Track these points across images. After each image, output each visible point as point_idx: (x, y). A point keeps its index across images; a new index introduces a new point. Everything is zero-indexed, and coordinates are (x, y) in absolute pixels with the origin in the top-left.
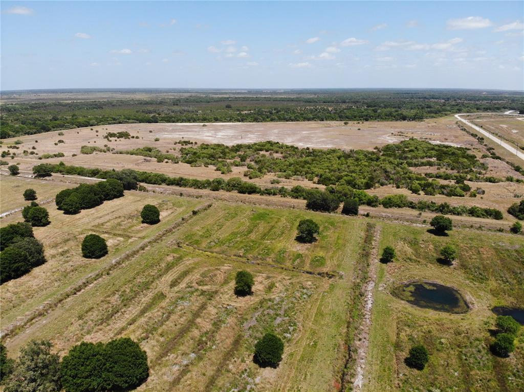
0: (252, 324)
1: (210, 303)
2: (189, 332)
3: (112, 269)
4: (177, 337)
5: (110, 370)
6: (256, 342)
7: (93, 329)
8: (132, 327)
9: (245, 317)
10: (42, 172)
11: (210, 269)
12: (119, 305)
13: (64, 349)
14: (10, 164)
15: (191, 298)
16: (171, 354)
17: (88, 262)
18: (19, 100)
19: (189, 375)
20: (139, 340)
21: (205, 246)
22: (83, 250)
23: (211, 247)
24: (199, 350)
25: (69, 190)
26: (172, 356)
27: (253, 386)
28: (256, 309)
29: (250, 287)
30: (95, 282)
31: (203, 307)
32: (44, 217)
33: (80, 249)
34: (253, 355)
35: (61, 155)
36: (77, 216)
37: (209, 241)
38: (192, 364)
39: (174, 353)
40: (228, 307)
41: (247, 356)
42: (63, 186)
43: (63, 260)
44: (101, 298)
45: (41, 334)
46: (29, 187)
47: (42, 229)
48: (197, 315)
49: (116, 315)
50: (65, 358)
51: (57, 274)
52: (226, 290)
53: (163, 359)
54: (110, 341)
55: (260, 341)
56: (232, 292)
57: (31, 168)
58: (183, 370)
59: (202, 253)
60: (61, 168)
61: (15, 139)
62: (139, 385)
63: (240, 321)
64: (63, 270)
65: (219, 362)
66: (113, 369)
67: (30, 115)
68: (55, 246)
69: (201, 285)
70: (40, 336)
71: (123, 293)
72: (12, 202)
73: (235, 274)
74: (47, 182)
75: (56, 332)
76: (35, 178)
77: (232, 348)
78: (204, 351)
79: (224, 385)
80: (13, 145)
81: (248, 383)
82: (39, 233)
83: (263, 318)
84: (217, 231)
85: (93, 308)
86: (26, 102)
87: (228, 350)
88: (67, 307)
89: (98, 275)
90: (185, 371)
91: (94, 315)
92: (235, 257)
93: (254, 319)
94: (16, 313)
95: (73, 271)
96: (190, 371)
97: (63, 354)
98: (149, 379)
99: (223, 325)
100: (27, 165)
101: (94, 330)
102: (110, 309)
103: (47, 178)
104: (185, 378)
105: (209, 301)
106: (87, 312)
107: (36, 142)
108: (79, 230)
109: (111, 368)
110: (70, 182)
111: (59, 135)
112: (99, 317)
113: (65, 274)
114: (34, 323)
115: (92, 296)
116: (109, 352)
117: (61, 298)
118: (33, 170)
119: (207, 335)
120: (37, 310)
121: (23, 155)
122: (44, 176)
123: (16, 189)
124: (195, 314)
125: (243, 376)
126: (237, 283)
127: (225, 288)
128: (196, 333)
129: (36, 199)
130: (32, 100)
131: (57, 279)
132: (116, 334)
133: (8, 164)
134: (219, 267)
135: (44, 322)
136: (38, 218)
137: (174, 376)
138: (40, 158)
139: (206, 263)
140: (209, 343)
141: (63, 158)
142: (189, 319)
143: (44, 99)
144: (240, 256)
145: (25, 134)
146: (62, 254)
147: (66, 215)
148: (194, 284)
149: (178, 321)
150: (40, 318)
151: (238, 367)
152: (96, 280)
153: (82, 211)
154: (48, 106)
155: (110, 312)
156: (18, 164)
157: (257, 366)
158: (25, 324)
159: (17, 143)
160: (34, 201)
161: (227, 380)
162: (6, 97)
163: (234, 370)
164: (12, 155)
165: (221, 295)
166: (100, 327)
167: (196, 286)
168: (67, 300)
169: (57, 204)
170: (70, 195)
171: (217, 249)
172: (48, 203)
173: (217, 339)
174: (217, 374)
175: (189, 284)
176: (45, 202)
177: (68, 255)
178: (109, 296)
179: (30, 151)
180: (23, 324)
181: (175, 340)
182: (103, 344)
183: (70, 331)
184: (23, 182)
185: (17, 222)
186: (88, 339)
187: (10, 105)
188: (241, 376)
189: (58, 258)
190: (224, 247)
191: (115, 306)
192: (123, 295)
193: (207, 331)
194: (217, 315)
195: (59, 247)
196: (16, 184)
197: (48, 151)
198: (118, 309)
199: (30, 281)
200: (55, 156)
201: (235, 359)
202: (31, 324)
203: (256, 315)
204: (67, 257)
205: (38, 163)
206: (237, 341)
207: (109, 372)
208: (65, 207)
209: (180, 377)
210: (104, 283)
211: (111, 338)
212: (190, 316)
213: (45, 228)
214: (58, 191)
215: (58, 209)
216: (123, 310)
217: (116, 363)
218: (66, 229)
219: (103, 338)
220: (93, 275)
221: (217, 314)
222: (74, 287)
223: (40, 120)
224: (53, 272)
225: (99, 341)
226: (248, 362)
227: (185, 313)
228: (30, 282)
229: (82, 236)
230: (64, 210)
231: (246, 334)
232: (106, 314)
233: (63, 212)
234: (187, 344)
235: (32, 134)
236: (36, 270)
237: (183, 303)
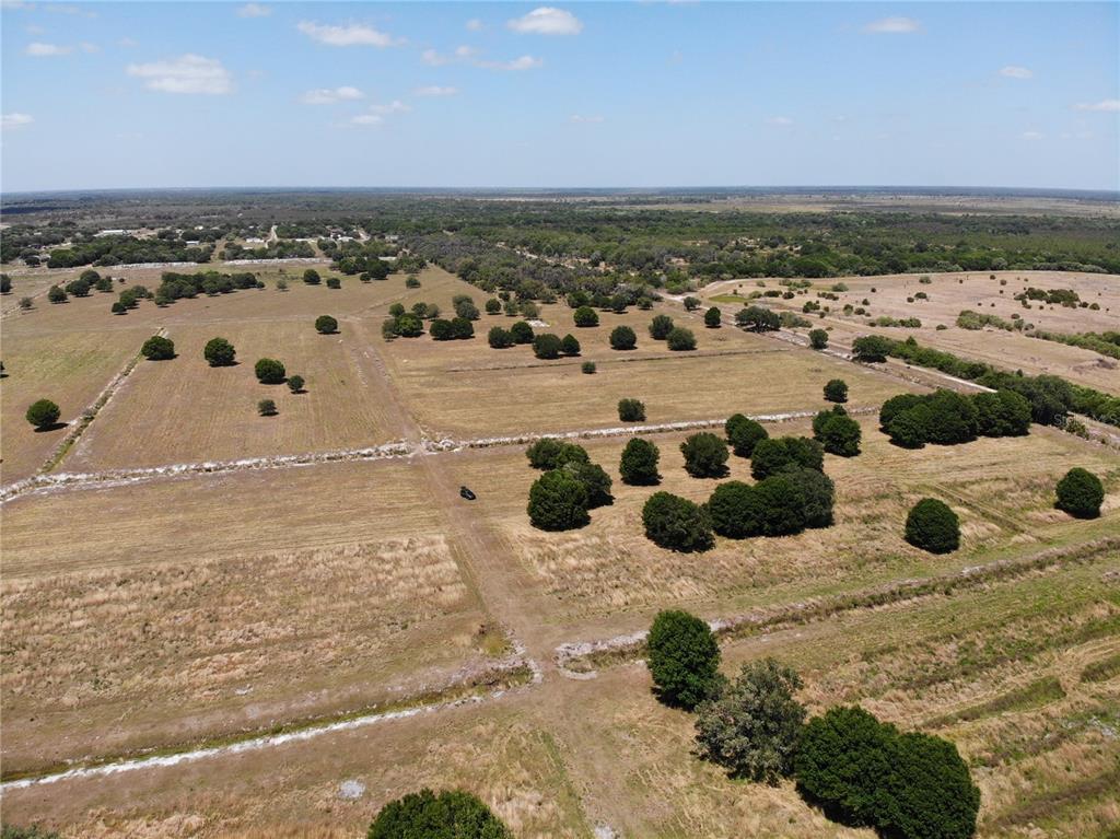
3: (958, 585)
5: (895, 790)
7: (885, 690)
8: (966, 726)
10: (870, 352)
12: (951, 668)
13: (818, 703)
14: (815, 327)
17: (912, 553)
18: (859, 206)
20: (974, 759)
22: (908, 524)
25: (911, 396)
30: (915, 599)
32: (852, 439)
33: (904, 522)
35: (916, 324)
36: (915, 453)
39: (1043, 828)
42: (904, 386)
43: (864, 533)
44: (919, 638)
45: (785, 655)
46: (838, 376)
47: (841, 461)
49: (940, 685)
50: (815, 720)
51: (845, 555)
53: (1015, 827)
54: (913, 731)
57: (851, 341)
60: (908, 351)
61: (835, 282)
64: (860, 552)
66: (901, 791)
67: (874, 236)
68: (857, 500)
70: (784, 658)
71: (967, 647)
72: (801, 398)
74: (873, 372)
75: (814, 663)
76: (853, 360)
80: (828, 292)
82: (833, 465)
85: (896, 649)
86: (873, 211)
88: (847, 626)
89: (925, 587)
91: (894, 664)
94: (755, 599)
95: (877, 560)
97: (814, 712)
100: (845, 332)
101: (886, 695)
102: (932, 668)
103: (876, 365)
106: (882, 652)
107: (873, 290)
108: (912, 482)
109: (898, 787)
110: (918, 382)
111: (922, 281)
112: (903, 673)
113: (862, 561)
114: (780, 629)
115: (900, 624)
116: (901, 753)
117: (841, 603)
118: (854, 345)
120: (792, 607)
121: (841, 312)
122: (871, 359)
123: (813, 374)
129: (846, 401)
130: (886, 207)
131: (844, 566)
132: (929, 725)
133: (810, 327)
135: (799, 635)
136: (839, 436)
138: (872, 325)
141: (917, 330)
143: (907, 207)
145: (856, 273)
146: (866, 520)
147: (893, 446)
149: (1076, 763)
150: (793, 624)
152: (918, 595)
153: (928, 446)
154: (912, 221)
155: (930, 673)
156: (829, 329)
158: (765, 625)
159: (837, 289)
160: (842, 404)
162: (835, 198)
164: (821, 310)
166: (900, 693)
168: (850, 612)
169: (882, 420)
170: (911, 407)
172: (865, 413)
176: (859, 410)
177: (877, 525)
178: (936, 639)
179: (856, 307)
180: (760, 622)
182: (898, 733)
183: (840, 674)
184: (830, 365)
185: (800, 435)
186: (868, 705)
187: (841, 215)
189: (856, 525)
191: (943, 665)
192: (966, 650)
195: (863, 505)
196: (815, 365)
197: (892, 312)
198: (949, 675)
199: (793, 550)
200: (903, 323)
202: (775, 630)
204: (874, 529)
205: (867, 332)
207: (890, 792)
208: (896, 429)
210: (932, 607)
211: (915, 727)
213: (848, 460)
214: (890, 394)
215: (881, 430)
216: (957, 681)
217: (910, 781)
218: (885, 473)
219: (900, 719)
220: (915, 582)
222: (872, 591)
223: (889, 249)
224: (840, 550)
225: (890, 720)
227: (1099, 752)
228: (794, 553)
229: (913, 497)
230: (894, 434)
232: (920, 673)
233: (889, 437)
235: (868, 274)
236: (810, 535)
237: (1102, 727)
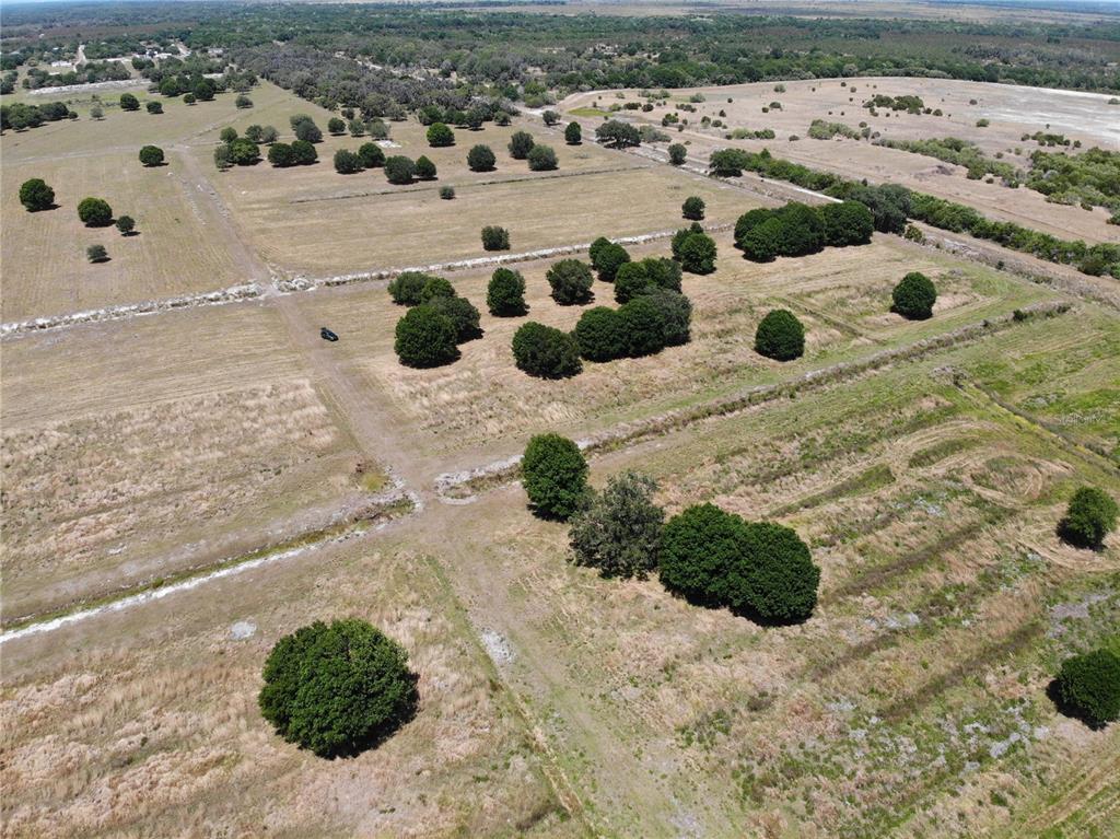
0: (1075, 615)
1: (987, 530)
2: (920, 570)
3: (801, 389)
4: (894, 568)
5: (745, 573)
6: (1069, 655)
7: (736, 487)
8: (807, 513)
9: (1064, 592)
10: (727, 166)
11: (1013, 458)
12: (794, 463)
13: (677, 504)
14: (673, 142)
15: (949, 505)
16: (870, 595)
17: (761, 363)
18: (717, 8)
19: (892, 651)
20: (814, 541)
21: (1019, 401)
22: (758, 336)
23: (1033, 409)
24: (931, 614)
25: (764, 210)
26: (869, 600)
27: (1026, 740)
28: (1098, 585)
29: (1100, 533)
30: (763, 404)
31: (970, 532)
32: (707, 257)
33: (754, 334)
34: (1051, 678)
36: (766, 267)
37: (1033, 392)
38: (906, 632)
39: (875, 596)
40: (1030, 555)
41: (1036, 673)
42: (757, 200)
43: (718, 347)
44: (766, 438)
45: (647, 464)
46: (696, 193)
47: (698, 279)
48: (950, 542)
49: (784, 479)
50: (674, 520)
51: (701, 369)
52: (1038, 518)
53: (850, 597)
54: (759, 521)
55: (1080, 658)
56: (1052, 526)
57: (708, 156)
58: (884, 636)
59: (1007, 415)
60: (762, 164)
61: (692, 92)
62: (789, 623)
63: (1048, 597)
64: (713, 365)
65: (966, 656)
66: (750, 574)
67: (731, 42)
68: (713, 316)
69: (980, 484)
70: (644, 467)
71: (808, 443)
72: (660, 217)
73: (1072, 489)
74: (729, 187)
75: (673, 469)
76: (709, 176)
77: (1009, 643)
78: (940, 620)
79: (960, 705)
80: (686, 104)
81: (1016, 728)
83: (1108, 613)
84: (1061, 375)
85: (746, 450)
86: (729, 14)
87: (997, 642)
88: (702, 433)
89: (771, 393)
90: (888, 639)
91: (745, 464)
92: (1087, 451)
93: (1085, 605)
94: (619, 416)
95: (729, 371)
96: (897, 645)
97: (673, 511)
98: (810, 622)
99: (1003, 588)
100: (703, 145)
101: (737, 491)
102: (777, 464)
103: (732, 179)
104: (883, 652)
105: (989, 526)
106: (733, 454)
107: (730, 101)
108: (760, 295)
109: (749, 571)
110: (771, 195)
111: (776, 90)
112: (751, 471)
113: (717, 373)
114: (641, 442)
115: (749, 428)
116: (752, 542)
117: (697, 413)
118: (711, 159)
119: (960, 593)
120: (653, 421)
121: (699, 125)
122: (727, 174)
123: (673, 192)
124: (947, 539)
125: (1011, 709)
126: (1071, 511)
127: (1039, 512)
128: (936, 578)
129: (703, 218)
131: (699, 379)
132: (774, 514)
133: (669, 141)
134: (1037, 461)
135: (659, 445)
136: (695, 255)
137: (862, 639)
138: (729, 137)
139: (1008, 439)
140: (957, 609)
141: (771, 141)
142: (929, 543)
143: (764, 10)
144: (1103, 454)
145: (713, 82)
146: (719, 335)
147: (746, 261)
148: (965, 477)
149: (903, 538)
150: (654, 436)
151: (1007, 688)
152: (765, 400)
153: (779, 259)
154: (768, 25)
155: (775, 469)
156: (688, 143)
157: (1051, 705)
158: (628, 439)
159: (695, 100)
160: (699, 222)
161: (972, 699)
163: (994, 688)
164: (680, 123)
165: (1022, 523)
166: (750, 489)
167: (969, 483)
168: (706, 421)
169: (737, 235)
170: (764, 221)
171: (1047, 418)
172: (721, 230)
173: (980, 610)
174: (955, 678)
175: (954, 473)
176: (715, 227)
177: (730, 339)
178: (780, 439)
179: (714, 118)
180: (625, 437)
181: (886, 573)
182: (745, 523)
183: (696, 477)
184: (688, 181)
185: (661, 256)
186: (720, 501)
187: (698, 19)
188: (1005, 708)
189: (711, 340)
190: (1066, 419)
191: (786, 461)
192: (808, 446)
193: (962, 583)
194: (996, 562)
195: (717, 321)
196: (674, 182)
197: (748, 123)
198: (792, 469)
199: (654, 368)
200: (758, 135)
201: (1007, 668)
202: (638, 442)
203: (1094, 599)
204: (727, 343)
205: (723, 145)
206: (1025, 633)
207: (741, 576)
208: (749, 244)
209: (874, 646)
210: (778, 411)
211: (762, 517)
212: (932, 538)
213: (704, 278)
214: (745, 208)
215: (735, 246)
216: (799, 474)
217: (758, 565)
218: (738, 288)
219: (749, 511)
220: (763, 389)
221: (998, 558)
222: (724, 400)
223: (746, 56)
224: (696, 365)
225: (740, 513)
226: (1034, 687)
227: (924, 528)
228: (654, 371)
229: (763, 309)
230: (747, 249)
231: (1051, 628)
232: (766, 470)
233: (742, 253)
234: (908, 592)
235: (725, 84)
236: (669, 353)
237: (926, 506)
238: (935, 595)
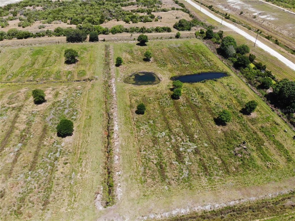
0: (51, 118)
1: (20, 113)
2: (13, 133)
4: (6, 137)
6: (56, 126)
9: (46, 115)
11: (13, 94)
15: (7, 114)
16: (6, 148)
19: (21, 155)
21: (5, 80)
23: (9, 80)
24: (23, 140)
26: (7, 149)
27: (61, 148)
28: (51, 109)
29: (43, 98)
31: (17, 116)
34: (56, 133)
37: (6, 76)
38: (21, 149)
40: (33, 112)
41: (53, 135)
48: (14, 122)
52: (29, 103)
55: (59, 125)
56: (33, 103)
58: (17, 154)
59: (4, 84)
63: (43, 118)
65: (37, 143)
69: (10, 104)
73: (31, 93)
77: (43, 133)
78: (26, 140)
79: (44, 153)
81: (58, 148)
83: (57, 113)
84: (10, 68)
87: (41, 135)
90: (18, 154)
92: (28, 82)
93: (51, 114)
96: (21, 153)
99: (33, 123)
104: (20, 157)
105: (20, 112)
119: (25, 131)
124: (13, 122)
125: (54, 145)
126: (34, 97)
127: (28, 102)
128: (17, 132)
134: (19, 91)
137: (12, 159)
139: (9, 90)
140: (27, 135)
142: (10, 126)
144: (31, 81)
148: (6, 105)
151: (50, 142)
157: (61, 138)
161: (45, 150)
163: (48, 144)
165: (26, 107)
167: (8, 106)
171: (14, 80)
173: (32, 132)
174: (38, 149)
175: (3, 105)
181: (6, 140)
188: (53, 146)
190: (19, 77)
193: (24, 129)
194: (27, 119)
201: (47, 138)
203: (52, 112)
206: (45, 129)
209: (17, 158)
212: (10, 124)
221: (27, 118)
226: (55, 137)
231: (49, 124)
234: (14, 140)
238: (20, 136)
